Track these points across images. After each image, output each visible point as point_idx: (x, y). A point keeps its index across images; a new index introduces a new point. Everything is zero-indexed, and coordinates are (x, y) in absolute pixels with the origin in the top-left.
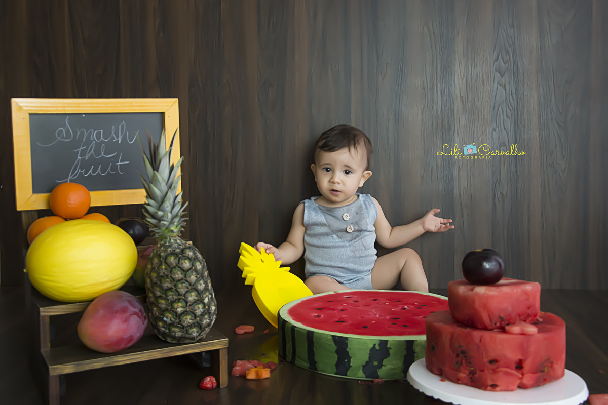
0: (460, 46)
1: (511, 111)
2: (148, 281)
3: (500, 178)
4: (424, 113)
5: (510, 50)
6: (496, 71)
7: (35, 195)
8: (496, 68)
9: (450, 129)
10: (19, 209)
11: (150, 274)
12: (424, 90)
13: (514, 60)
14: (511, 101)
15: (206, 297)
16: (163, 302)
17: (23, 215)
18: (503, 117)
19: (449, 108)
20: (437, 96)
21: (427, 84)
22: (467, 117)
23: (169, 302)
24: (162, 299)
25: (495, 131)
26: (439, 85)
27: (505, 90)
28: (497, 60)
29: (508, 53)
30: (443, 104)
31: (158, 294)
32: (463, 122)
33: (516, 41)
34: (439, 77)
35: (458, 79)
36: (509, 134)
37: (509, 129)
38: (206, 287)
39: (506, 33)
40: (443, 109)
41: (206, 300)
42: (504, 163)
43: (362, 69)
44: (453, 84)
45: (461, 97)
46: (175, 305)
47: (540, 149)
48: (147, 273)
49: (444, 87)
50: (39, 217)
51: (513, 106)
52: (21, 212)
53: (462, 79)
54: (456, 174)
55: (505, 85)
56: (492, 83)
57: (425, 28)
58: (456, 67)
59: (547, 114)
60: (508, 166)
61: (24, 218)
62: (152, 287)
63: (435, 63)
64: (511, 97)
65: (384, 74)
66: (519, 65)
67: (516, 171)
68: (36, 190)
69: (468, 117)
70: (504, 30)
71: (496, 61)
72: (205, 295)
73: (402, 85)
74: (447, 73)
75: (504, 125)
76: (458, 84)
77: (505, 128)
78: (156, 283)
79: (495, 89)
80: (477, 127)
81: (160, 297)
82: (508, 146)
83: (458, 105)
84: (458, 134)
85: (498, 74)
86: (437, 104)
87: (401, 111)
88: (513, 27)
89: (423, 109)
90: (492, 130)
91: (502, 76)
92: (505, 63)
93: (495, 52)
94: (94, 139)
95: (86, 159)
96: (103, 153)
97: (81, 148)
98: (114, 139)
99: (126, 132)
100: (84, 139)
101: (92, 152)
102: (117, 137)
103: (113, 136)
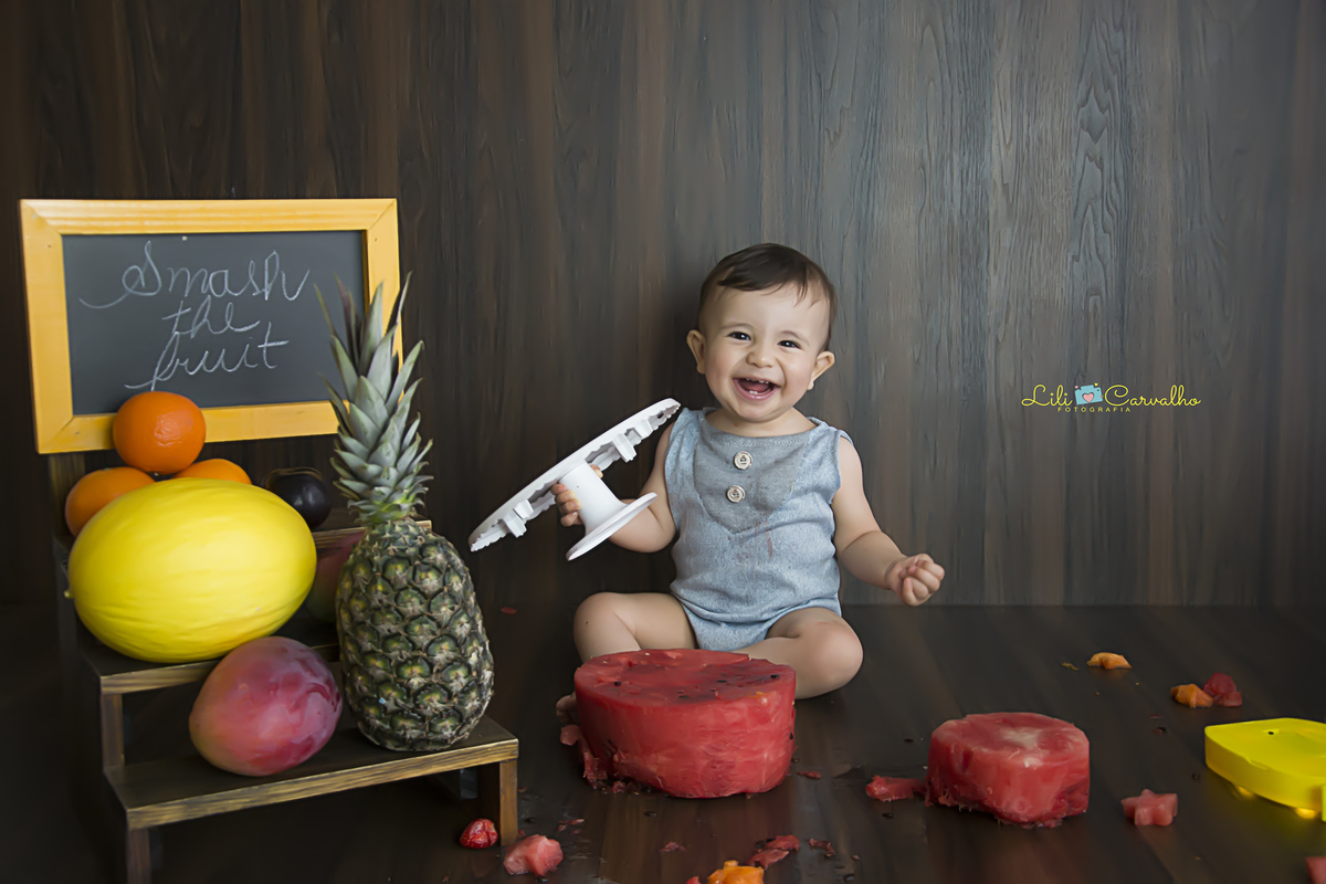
0: (1003, 69)
1: (1111, 215)
2: (345, 617)
3: (1086, 366)
4: (923, 221)
5: (1115, 80)
6: (1082, 126)
7: (79, 420)
8: (1082, 122)
9: (978, 257)
10: (42, 450)
11: (349, 602)
12: (924, 170)
13: (1122, 103)
14: (1114, 192)
15: (473, 651)
16: (379, 664)
17: (53, 462)
18: (1096, 230)
19: (976, 211)
20: (952, 185)
21: (930, 154)
22: (1016, 228)
23: (392, 664)
24: (375, 658)
25: (1078, 261)
26: (956, 158)
27: (1102, 170)
28: (1085, 102)
29: (1109, 87)
30: (965, 200)
31: (369, 646)
32: (1006, 242)
33: (1128, 61)
34: (956, 140)
35: (999, 145)
36: (1108, 267)
37: (1109, 256)
38: (472, 629)
39: (1106, 42)
40: (964, 212)
41: (473, 659)
42: (1096, 330)
43: (786, 123)
44: (987, 157)
45: (1005, 186)
46: (407, 671)
47: (1175, 300)
48: (342, 601)
49: (966, 161)
50: (91, 468)
51: (1118, 206)
52: (46, 456)
53: (1007, 147)
54: (990, 356)
55: (1101, 159)
56: (1074, 155)
57: (928, 29)
58: (994, 119)
59: (1192, 223)
60: (1105, 337)
61: (55, 472)
63: (948, 110)
64: (1113, 184)
65: (835, 133)
66: (1134, 114)
67: (1122, 350)
68: (79, 408)
69: (1019, 230)
70: (1103, 35)
71: (1083, 106)
72: (470, 648)
73: (876, 157)
74: (973, 131)
75: (1097, 249)
76: (998, 156)
77: (1099, 256)
79: (1079, 169)
80: (1039, 253)
81: (372, 652)
82: (1104, 295)
83: (996, 204)
84: (996, 267)
85: (1087, 134)
86: (952, 200)
87: (873, 215)
88: (1121, 27)
89: (921, 211)
90: (1070, 259)
91: (1095, 138)
92: (1102, 110)
93: (1082, 83)
94: (209, 292)
95: (192, 336)
96: (228, 323)
97: (180, 313)
98: (254, 291)
99: (280, 276)
100: (187, 292)
101: (205, 320)
102: (262, 286)
103: (251, 284)
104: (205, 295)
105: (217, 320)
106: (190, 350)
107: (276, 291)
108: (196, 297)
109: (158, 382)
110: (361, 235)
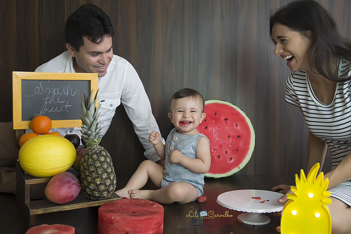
2: (82, 167)
7: (23, 122)
11: (83, 163)
16: (90, 178)
23: (93, 178)
24: (89, 177)
31: (87, 174)
38: (112, 171)
39: (263, 44)
41: (112, 178)
46: (96, 180)
48: (81, 163)
57: (223, 40)
61: (17, 133)
62: (84, 170)
65: (201, 63)
68: (23, 119)
72: (111, 175)
78: (86, 168)
88: (267, 41)
94: (54, 93)
95: (50, 103)
96: (58, 101)
97: (47, 98)
98: (64, 93)
99: (70, 90)
100: (49, 93)
101: (53, 100)
102: (66, 92)
103: (64, 92)
104: (53, 94)
105: (56, 100)
106: (49, 107)
107: (69, 93)
108: (51, 95)
109: (41, 114)
110: (90, 81)
